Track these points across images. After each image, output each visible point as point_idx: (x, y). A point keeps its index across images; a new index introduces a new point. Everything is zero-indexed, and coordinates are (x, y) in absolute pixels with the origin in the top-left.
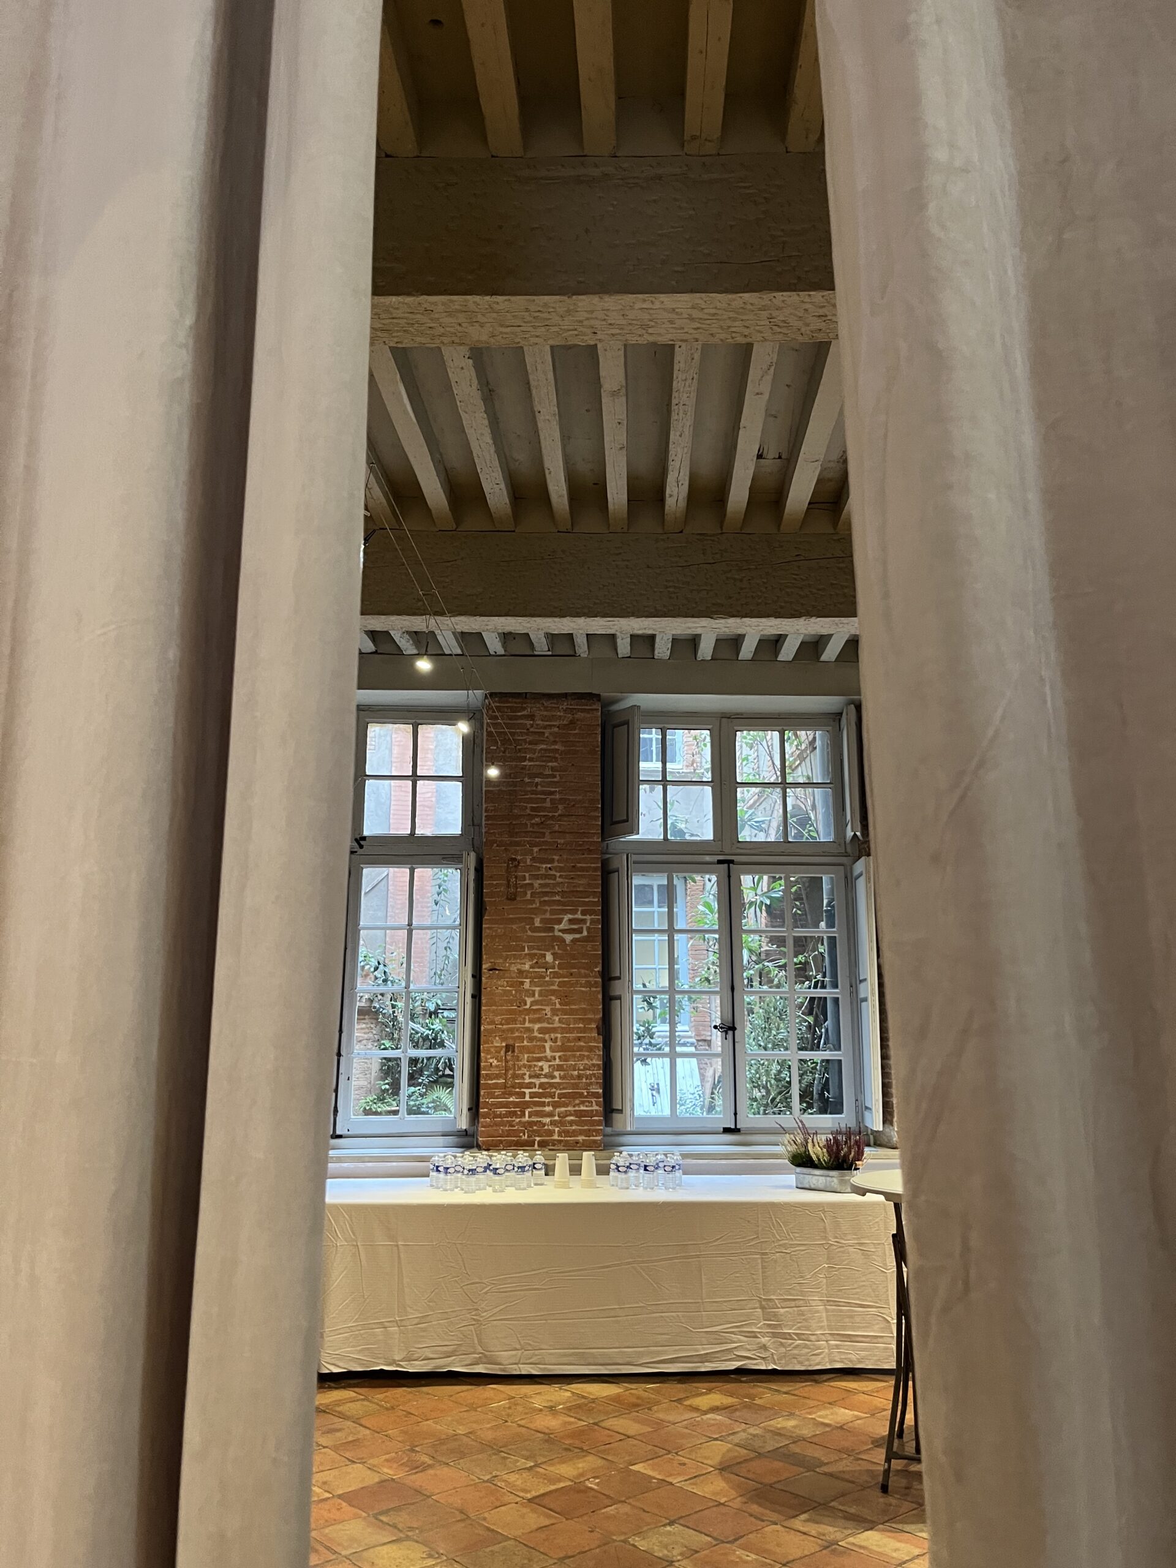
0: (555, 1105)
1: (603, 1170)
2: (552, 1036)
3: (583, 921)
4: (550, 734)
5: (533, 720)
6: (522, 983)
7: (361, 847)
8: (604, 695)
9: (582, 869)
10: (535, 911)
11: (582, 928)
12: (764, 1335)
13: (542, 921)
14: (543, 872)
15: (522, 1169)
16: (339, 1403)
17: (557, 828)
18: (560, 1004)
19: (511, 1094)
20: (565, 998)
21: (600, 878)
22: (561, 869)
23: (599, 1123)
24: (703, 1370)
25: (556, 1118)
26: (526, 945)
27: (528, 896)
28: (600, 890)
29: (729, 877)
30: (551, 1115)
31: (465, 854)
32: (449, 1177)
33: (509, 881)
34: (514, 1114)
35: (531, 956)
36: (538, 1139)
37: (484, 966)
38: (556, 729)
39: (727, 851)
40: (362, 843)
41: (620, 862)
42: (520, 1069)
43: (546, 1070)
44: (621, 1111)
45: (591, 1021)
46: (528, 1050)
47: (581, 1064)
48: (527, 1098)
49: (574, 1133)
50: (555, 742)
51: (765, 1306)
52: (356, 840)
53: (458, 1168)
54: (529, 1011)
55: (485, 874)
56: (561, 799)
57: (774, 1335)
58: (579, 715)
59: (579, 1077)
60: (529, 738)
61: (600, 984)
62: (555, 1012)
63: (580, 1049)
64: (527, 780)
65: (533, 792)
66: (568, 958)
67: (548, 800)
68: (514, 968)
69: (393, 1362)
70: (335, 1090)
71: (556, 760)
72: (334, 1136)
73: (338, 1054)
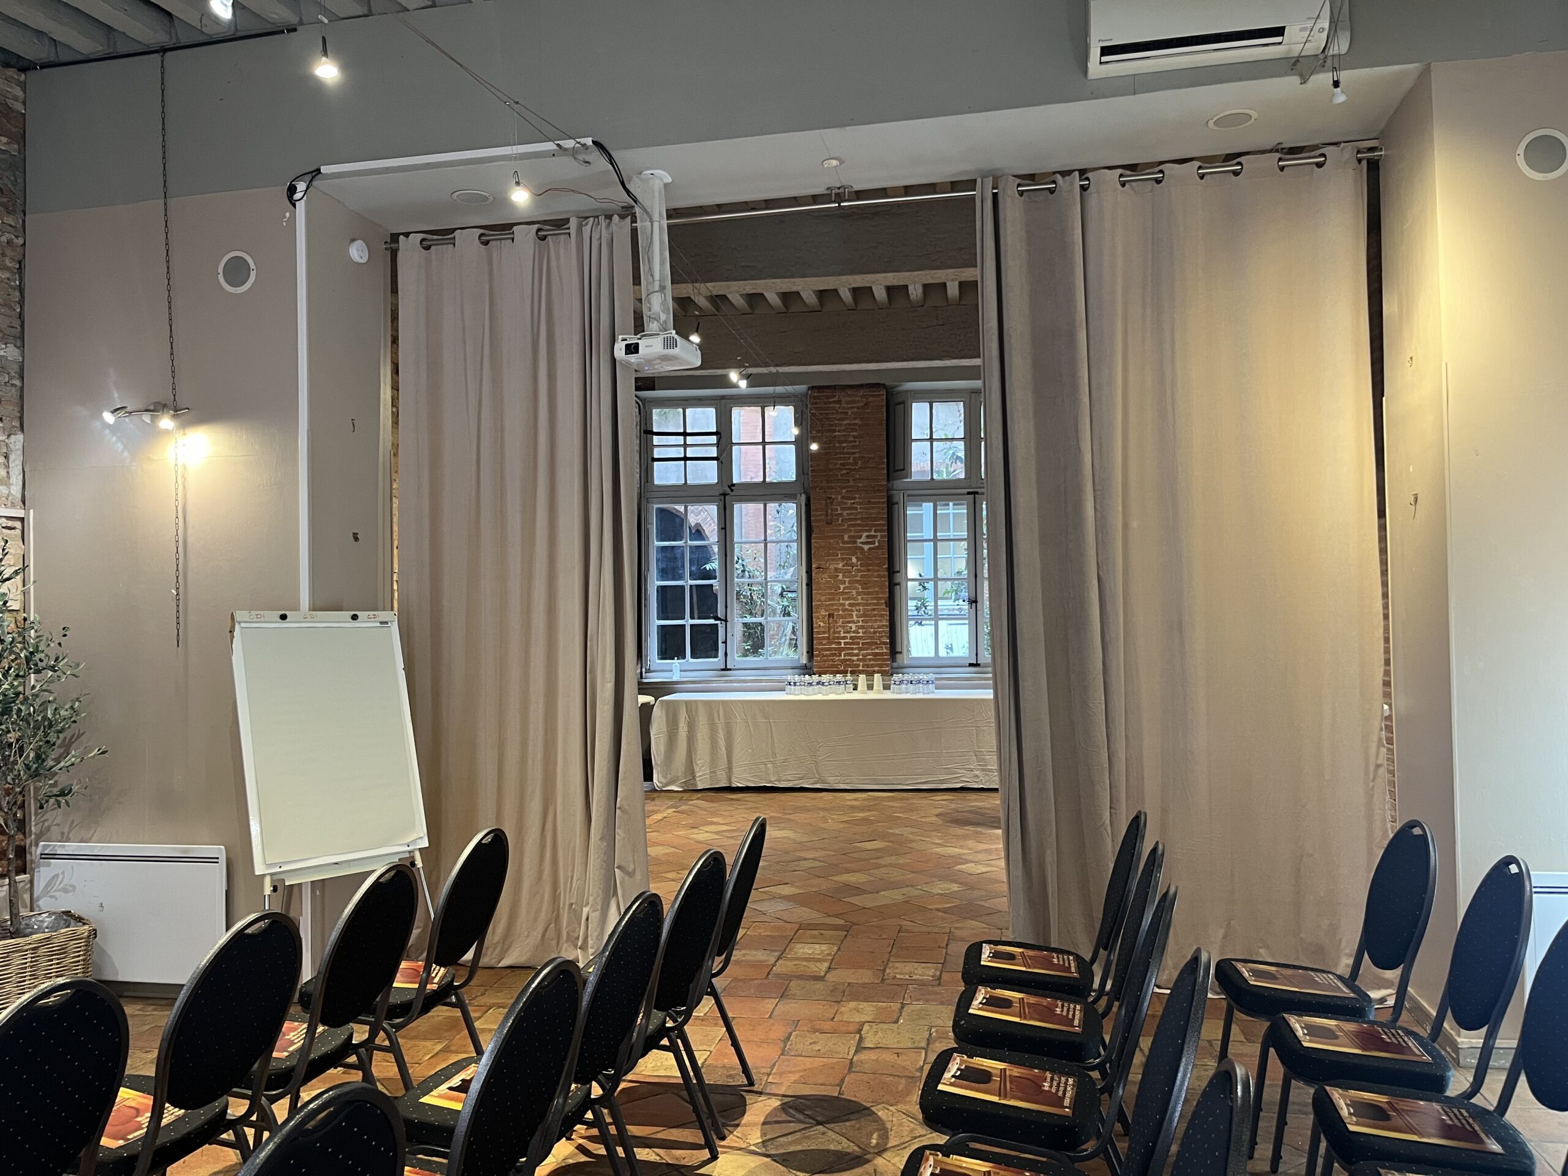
0: (860, 649)
1: (887, 687)
2: (858, 608)
3: (875, 536)
4: (852, 413)
5: (840, 404)
6: (837, 576)
7: (732, 490)
8: (887, 383)
9: (875, 503)
10: (844, 531)
11: (875, 541)
12: (977, 770)
13: (849, 537)
14: (849, 505)
15: (839, 683)
17: (857, 476)
18: (862, 588)
19: (832, 643)
20: (865, 585)
21: (886, 509)
22: (861, 504)
23: (887, 660)
25: (861, 657)
26: (839, 552)
27: (840, 522)
28: (886, 516)
29: (975, 503)
30: (857, 655)
31: (798, 495)
32: (796, 687)
33: (827, 512)
34: (835, 655)
35: (843, 559)
36: (850, 669)
37: (813, 566)
38: (856, 410)
39: (973, 486)
40: (733, 488)
41: (899, 497)
42: (837, 628)
43: (854, 629)
44: (901, 653)
45: (882, 598)
46: (842, 617)
47: (876, 625)
48: (843, 645)
49: (873, 666)
50: (855, 419)
51: (978, 754)
52: (729, 486)
53: (802, 683)
54: (843, 593)
55: (812, 507)
56: (860, 457)
58: (871, 399)
59: (875, 632)
60: (839, 417)
61: (887, 576)
62: (858, 593)
63: (875, 616)
64: (837, 445)
66: (867, 560)
67: (851, 458)
68: (832, 567)
69: (771, 782)
70: (725, 642)
71: (856, 430)
72: (726, 669)
73: (726, 621)
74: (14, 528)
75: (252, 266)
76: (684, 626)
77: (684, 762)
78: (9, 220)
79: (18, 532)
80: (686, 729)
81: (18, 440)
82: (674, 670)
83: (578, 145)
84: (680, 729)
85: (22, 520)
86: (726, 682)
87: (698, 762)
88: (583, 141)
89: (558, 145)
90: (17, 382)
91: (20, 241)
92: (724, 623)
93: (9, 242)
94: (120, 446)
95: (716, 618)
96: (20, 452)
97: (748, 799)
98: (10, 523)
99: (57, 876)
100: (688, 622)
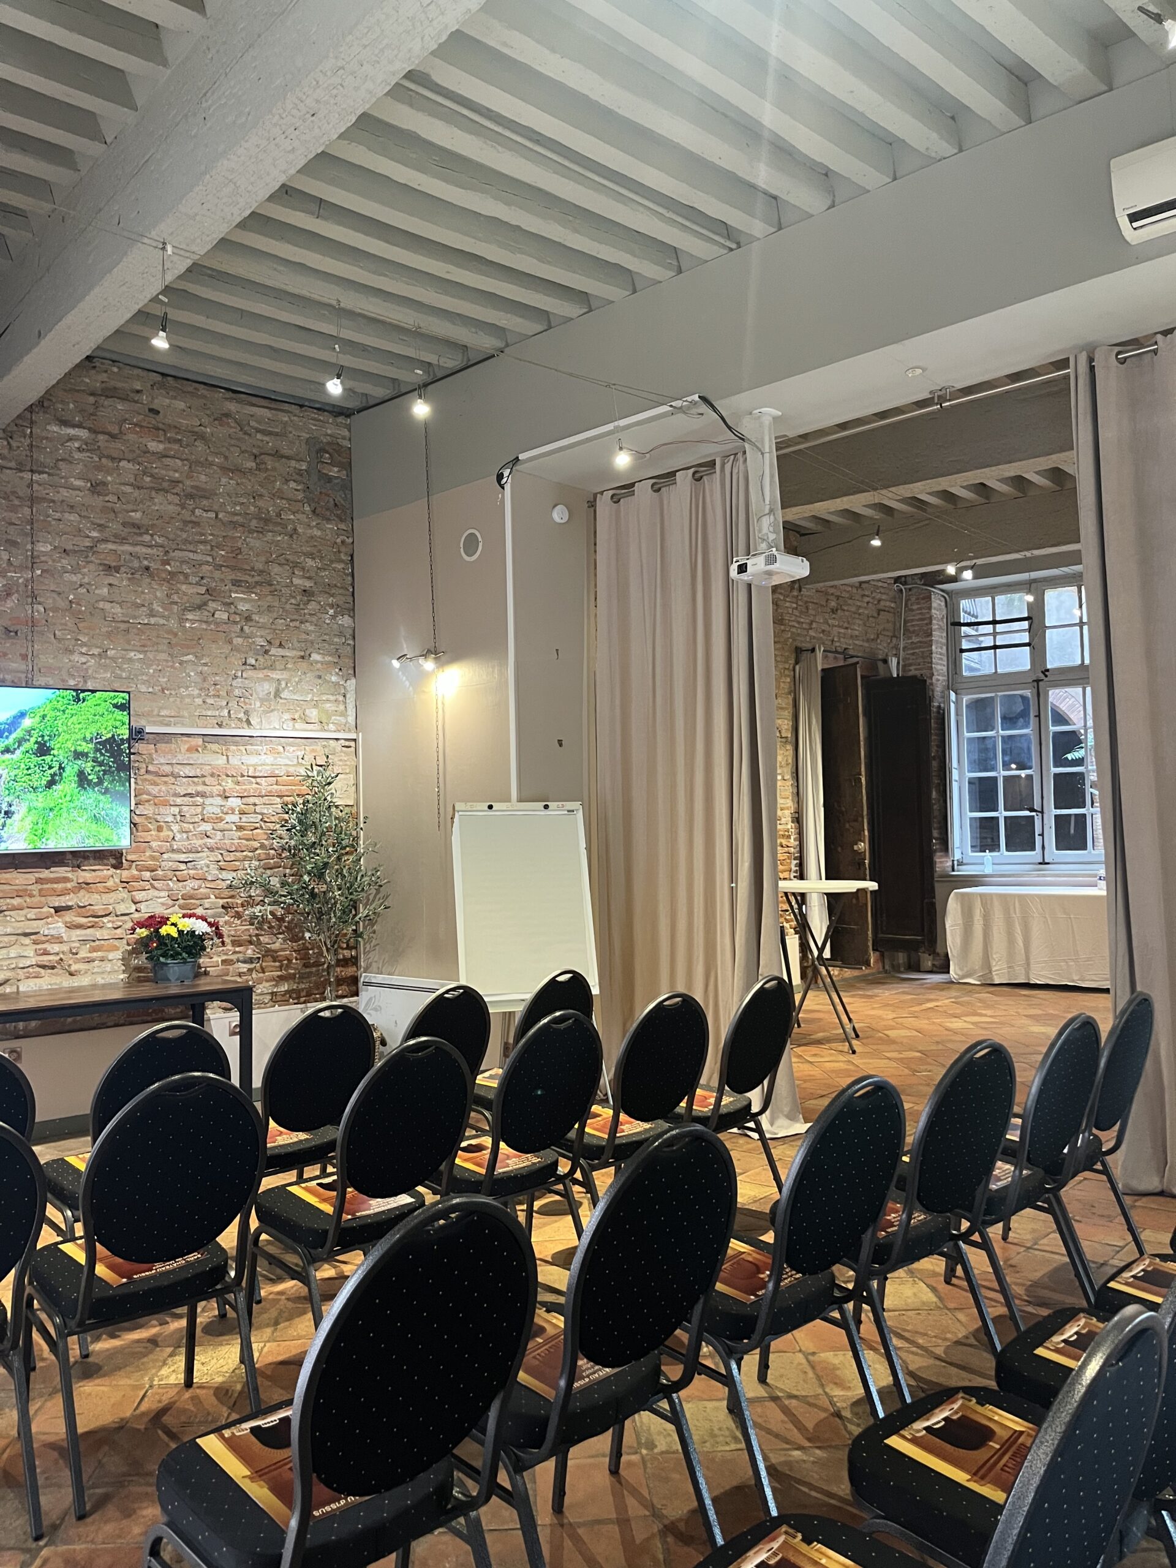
7: (1046, 676)
40: (1047, 673)
52: (1043, 672)
69: (1073, 981)
70: (1042, 835)
72: (1044, 863)
73: (1042, 812)
74: (350, 747)
75: (480, 539)
76: (998, 818)
77: (981, 954)
78: (343, 526)
79: (353, 749)
80: (982, 922)
81: (352, 683)
82: (987, 863)
83: (685, 403)
84: (976, 922)
85: (355, 740)
86: (1038, 876)
87: (994, 956)
88: (689, 399)
89: (671, 406)
90: (351, 642)
91: (350, 540)
92: (1040, 814)
93: (343, 542)
94: (407, 683)
95: (1032, 810)
96: (353, 692)
97: (1041, 996)
98: (347, 744)
99: (371, 999)
100: (1002, 814)
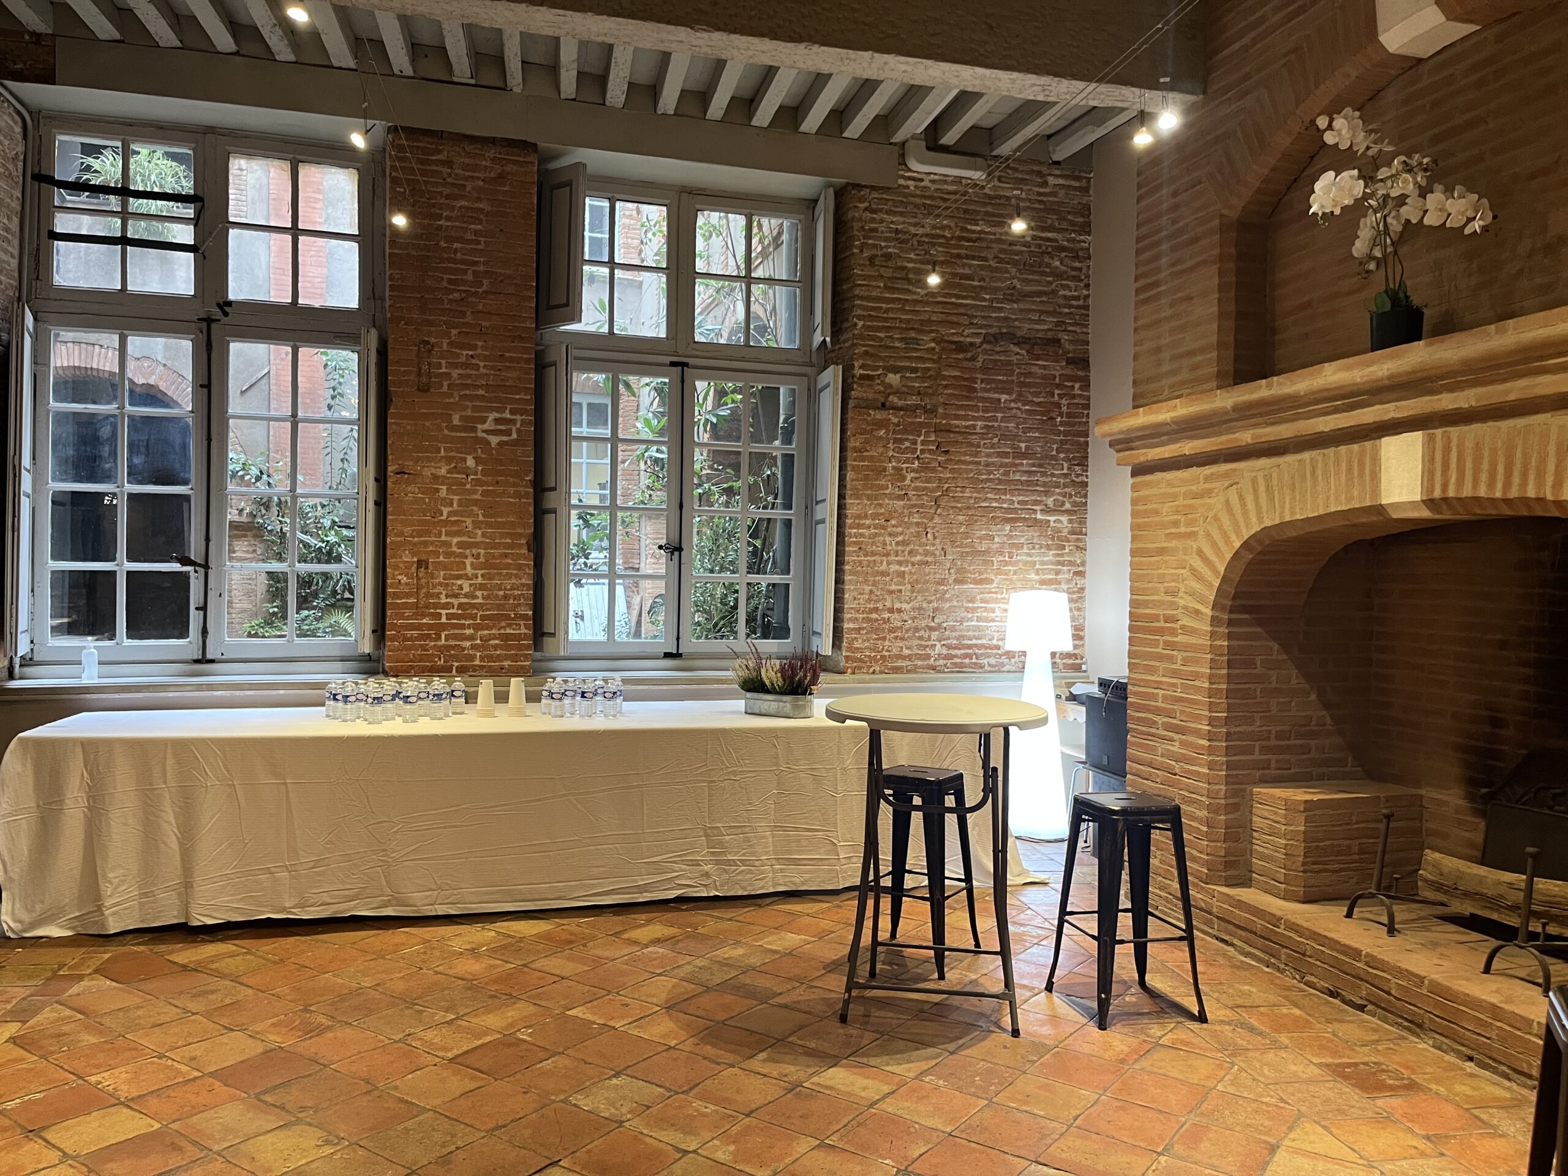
0: (477, 628)
1: (533, 698)
2: (474, 551)
3: (512, 422)
4: (473, 188)
5: (451, 168)
6: (438, 490)
7: (226, 314)
8: (542, 145)
9: (511, 360)
10: (453, 406)
11: (511, 430)
12: (707, 863)
13: (462, 418)
14: (463, 359)
15: (438, 696)
16: (214, 959)
17: (480, 307)
18: (484, 516)
19: (424, 616)
20: (490, 509)
21: (533, 372)
22: (486, 358)
23: (527, 647)
24: (641, 900)
25: (478, 642)
26: (442, 446)
27: (445, 388)
28: (533, 386)
29: (683, 381)
30: (471, 638)
31: (363, 333)
32: (349, 706)
33: (420, 369)
34: (428, 636)
35: (449, 460)
36: (456, 664)
37: (390, 469)
39: (681, 352)
40: (227, 309)
41: (558, 356)
42: (434, 587)
43: (466, 589)
44: (553, 635)
45: (520, 535)
46: (445, 567)
47: (508, 584)
48: (444, 620)
49: (499, 658)
50: (479, 199)
51: (710, 834)
52: (218, 305)
53: (360, 697)
54: (446, 523)
55: (390, 357)
56: (486, 272)
57: (718, 862)
58: (509, 168)
59: (506, 597)
60: (446, 191)
61: (532, 495)
62: (477, 525)
63: (507, 566)
64: (443, 244)
65: (450, 260)
66: (495, 464)
67: (470, 272)
68: (427, 472)
69: (283, 911)
70: (203, 608)
71: (480, 222)
72: (203, 660)
73: (206, 566)
76: (112, 574)
77: (77, 873)
80: (83, 802)
82: (86, 661)
84: (69, 802)
86: (199, 687)
87: (111, 875)
92: (201, 570)
95: (185, 561)
100: (122, 566)
